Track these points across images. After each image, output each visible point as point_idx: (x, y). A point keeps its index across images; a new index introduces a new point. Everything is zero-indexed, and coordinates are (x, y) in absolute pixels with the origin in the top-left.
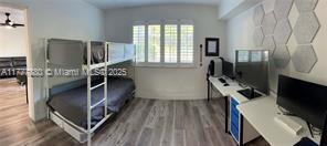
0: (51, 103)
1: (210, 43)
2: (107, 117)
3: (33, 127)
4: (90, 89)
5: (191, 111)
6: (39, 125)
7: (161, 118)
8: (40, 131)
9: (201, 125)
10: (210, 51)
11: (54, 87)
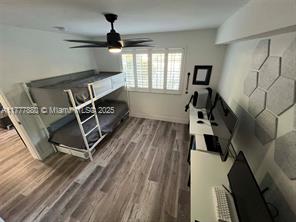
0: (53, 140)
1: (199, 71)
2: (102, 137)
3: (43, 164)
4: (81, 123)
5: (170, 132)
6: (47, 162)
7: (145, 135)
8: (50, 165)
9: (172, 147)
10: (198, 79)
11: (52, 125)
